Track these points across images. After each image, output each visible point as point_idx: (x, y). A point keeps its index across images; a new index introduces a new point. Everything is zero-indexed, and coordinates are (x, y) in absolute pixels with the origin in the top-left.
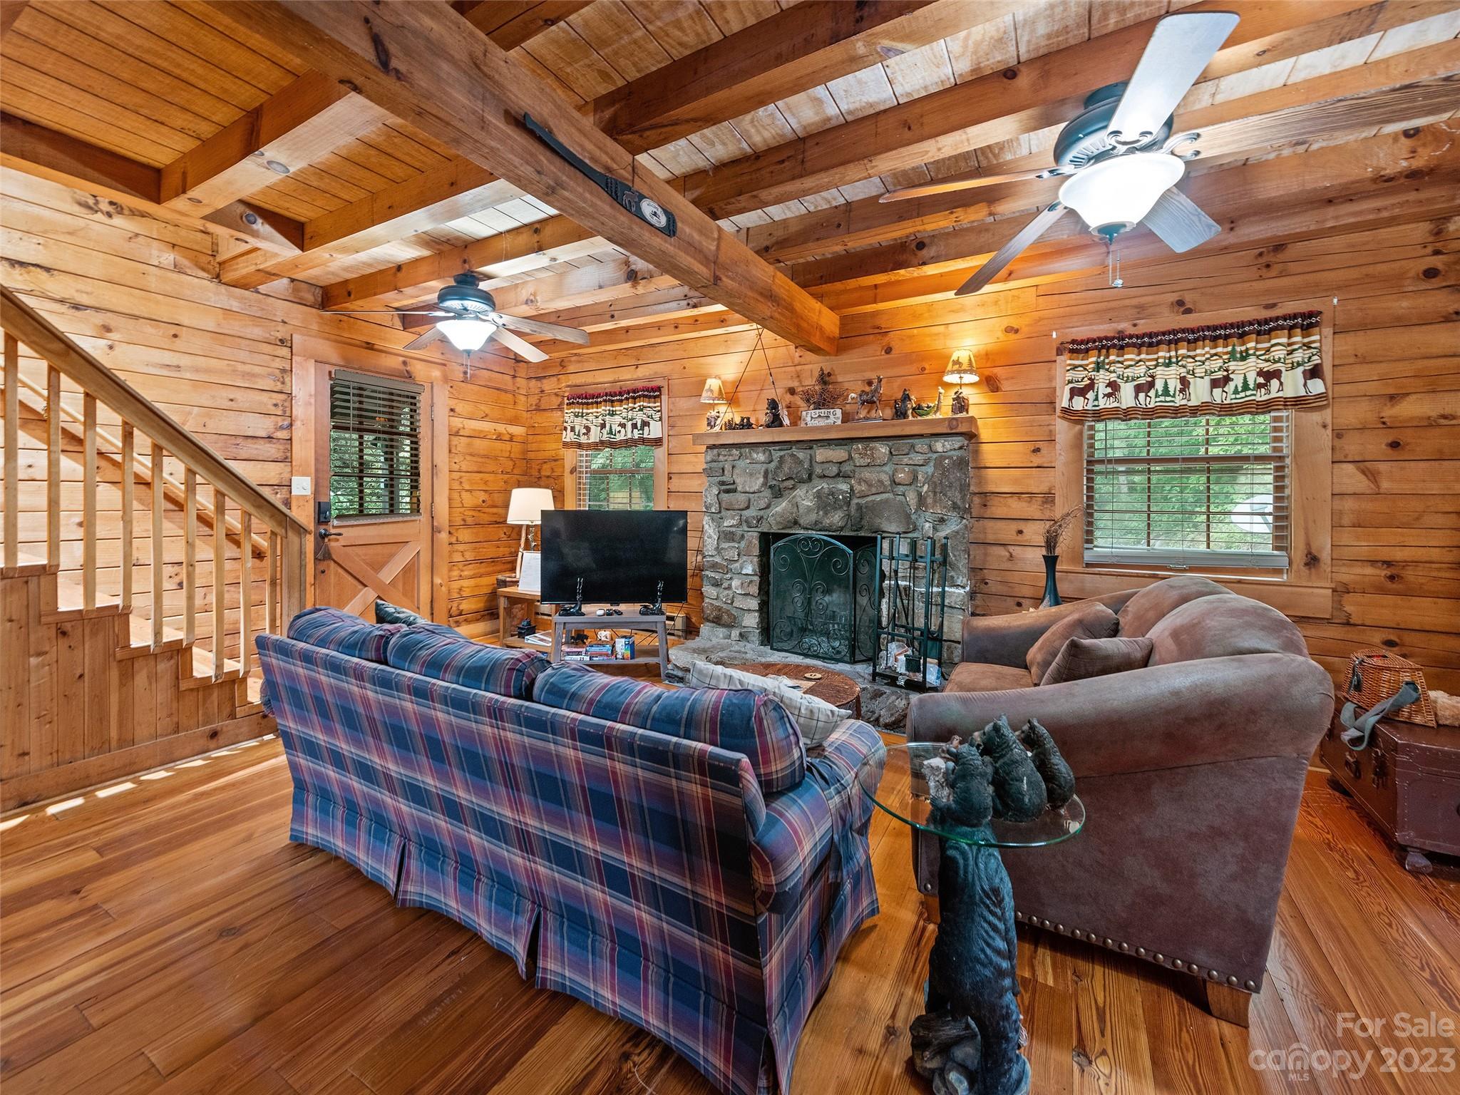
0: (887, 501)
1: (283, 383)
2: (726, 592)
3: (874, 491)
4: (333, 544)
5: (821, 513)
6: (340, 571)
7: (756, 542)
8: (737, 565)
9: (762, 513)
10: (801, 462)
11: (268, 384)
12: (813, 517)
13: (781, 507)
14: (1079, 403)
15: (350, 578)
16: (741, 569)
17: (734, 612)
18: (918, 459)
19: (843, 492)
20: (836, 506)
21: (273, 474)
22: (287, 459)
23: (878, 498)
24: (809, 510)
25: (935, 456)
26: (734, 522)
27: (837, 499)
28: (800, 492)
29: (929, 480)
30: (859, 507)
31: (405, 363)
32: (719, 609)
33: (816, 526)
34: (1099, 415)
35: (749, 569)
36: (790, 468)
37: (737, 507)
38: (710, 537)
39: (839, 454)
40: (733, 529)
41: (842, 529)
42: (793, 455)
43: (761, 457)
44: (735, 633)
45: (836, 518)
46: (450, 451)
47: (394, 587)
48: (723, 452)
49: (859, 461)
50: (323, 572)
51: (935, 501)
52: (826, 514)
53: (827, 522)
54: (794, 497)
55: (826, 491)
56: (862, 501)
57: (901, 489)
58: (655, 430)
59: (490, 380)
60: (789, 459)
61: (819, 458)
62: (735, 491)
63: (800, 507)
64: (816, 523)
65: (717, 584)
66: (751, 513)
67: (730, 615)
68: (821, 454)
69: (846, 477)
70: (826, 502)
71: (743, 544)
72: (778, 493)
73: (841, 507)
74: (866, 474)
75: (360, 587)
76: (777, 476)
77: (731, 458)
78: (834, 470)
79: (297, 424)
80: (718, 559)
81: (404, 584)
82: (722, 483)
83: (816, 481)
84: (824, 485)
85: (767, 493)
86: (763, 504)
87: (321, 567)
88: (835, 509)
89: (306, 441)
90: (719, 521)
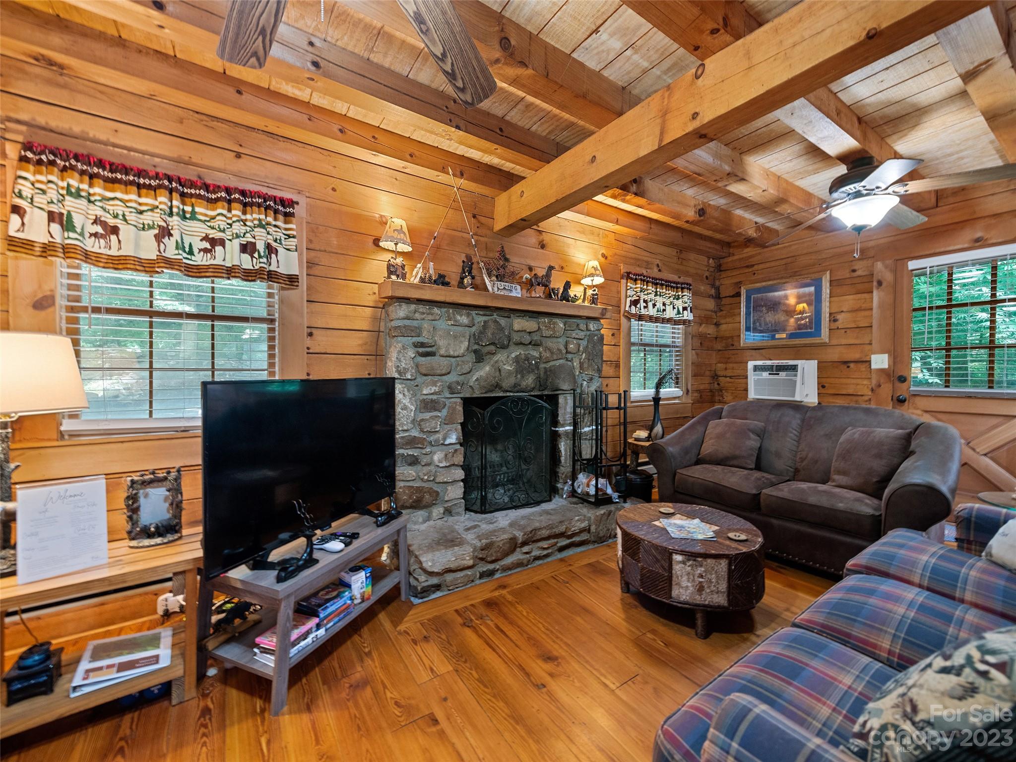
0: (560, 366)
2: (426, 469)
3: (555, 357)
5: (519, 376)
7: (460, 408)
8: (440, 436)
9: (462, 377)
10: (502, 329)
12: (512, 380)
13: (485, 370)
14: (633, 310)
16: (445, 439)
17: (436, 488)
18: (581, 334)
19: (535, 358)
20: (531, 369)
23: (557, 363)
24: (509, 374)
25: (588, 333)
26: (434, 389)
27: (531, 364)
28: (501, 356)
29: (585, 350)
30: (545, 370)
32: (419, 489)
33: (516, 387)
34: (640, 318)
35: (453, 439)
36: (493, 334)
37: (439, 372)
38: (405, 408)
39: (530, 324)
40: (434, 397)
41: (533, 389)
42: (496, 321)
43: (464, 320)
44: (437, 511)
45: (530, 380)
48: (422, 308)
49: (547, 333)
51: (589, 366)
52: (522, 377)
53: (524, 384)
54: (497, 362)
55: (523, 356)
56: (548, 365)
57: (569, 356)
60: (492, 325)
61: (516, 327)
62: (433, 354)
63: (502, 371)
64: (515, 385)
65: (414, 461)
66: (452, 378)
67: (431, 492)
68: (519, 323)
69: (537, 345)
70: (523, 366)
71: (444, 412)
72: (480, 358)
73: (533, 371)
74: (550, 343)
76: (482, 340)
77: (430, 317)
78: (528, 338)
80: (415, 433)
82: (422, 345)
83: (512, 347)
84: (521, 351)
85: (471, 357)
86: (466, 368)
88: (529, 372)
90: (414, 389)
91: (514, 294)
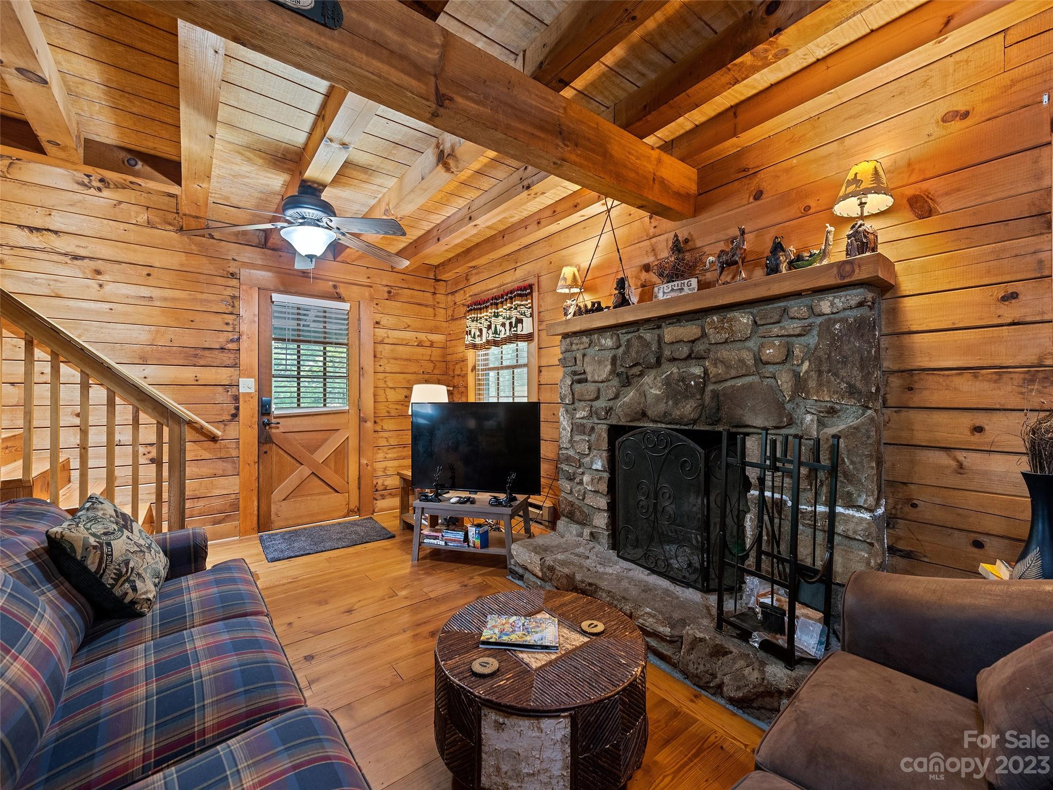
0: (751, 386)
1: (233, 307)
2: (579, 487)
3: (733, 373)
4: (274, 431)
5: (670, 403)
6: (281, 452)
7: (605, 435)
8: (588, 459)
9: (611, 403)
10: (648, 345)
11: (222, 308)
12: (662, 407)
13: (630, 396)
15: (289, 458)
16: (592, 463)
17: (585, 509)
18: (793, 327)
19: (695, 377)
20: (687, 394)
21: (225, 376)
22: (235, 365)
23: (739, 382)
24: (658, 399)
25: (819, 320)
26: (584, 414)
27: (688, 386)
28: (648, 379)
29: (810, 354)
30: (716, 395)
31: (335, 287)
32: (572, 504)
33: (664, 417)
35: (598, 465)
36: (637, 352)
37: (587, 397)
38: (564, 429)
39: (689, 331)
40: (585, 421)
41: (695, 422)
42: (640, 337)
43: (608, 342)
44: (587, 532)
45: (688, 409)
46: (375, 357)
47: (327, 466)
48: (576, 340)
49: (714, 337)
50: (266, 453)
51: (820, 384)
52: (676, 403)
53: (677, 413)
54: (642, 385)
55: (676, 376)
56: (720, 387)
57: (770, 369)
58: (527, 327)
59: (412, 297)
60: (635, 343)
61: (668, 338)
62: (586, 381)
63: (648, 396)
64: (665, 414)
65: (571, 478)
66: (601, 404)
67: (582, 512)
68: (670, 333)
69: (700, 358)
70: (676, 390)
71: (593, 437)
72: (627, 381)
73: (693, 396)
74: (724, 353)
75: (298, 465)
76: (625, 362)
77: (582, 347)
78: (684, 350)
79: (244, 337)
80: (571, 453)
81: (336, 463)
82: (575, 373)
83: (664, 365)
84: (673, 370)
85: (615, 382)
86: (611, 394)
87: (265, 448)
88: (687, 398)
89: (251, 350)
90: (572, 413)
91: (686, 291)
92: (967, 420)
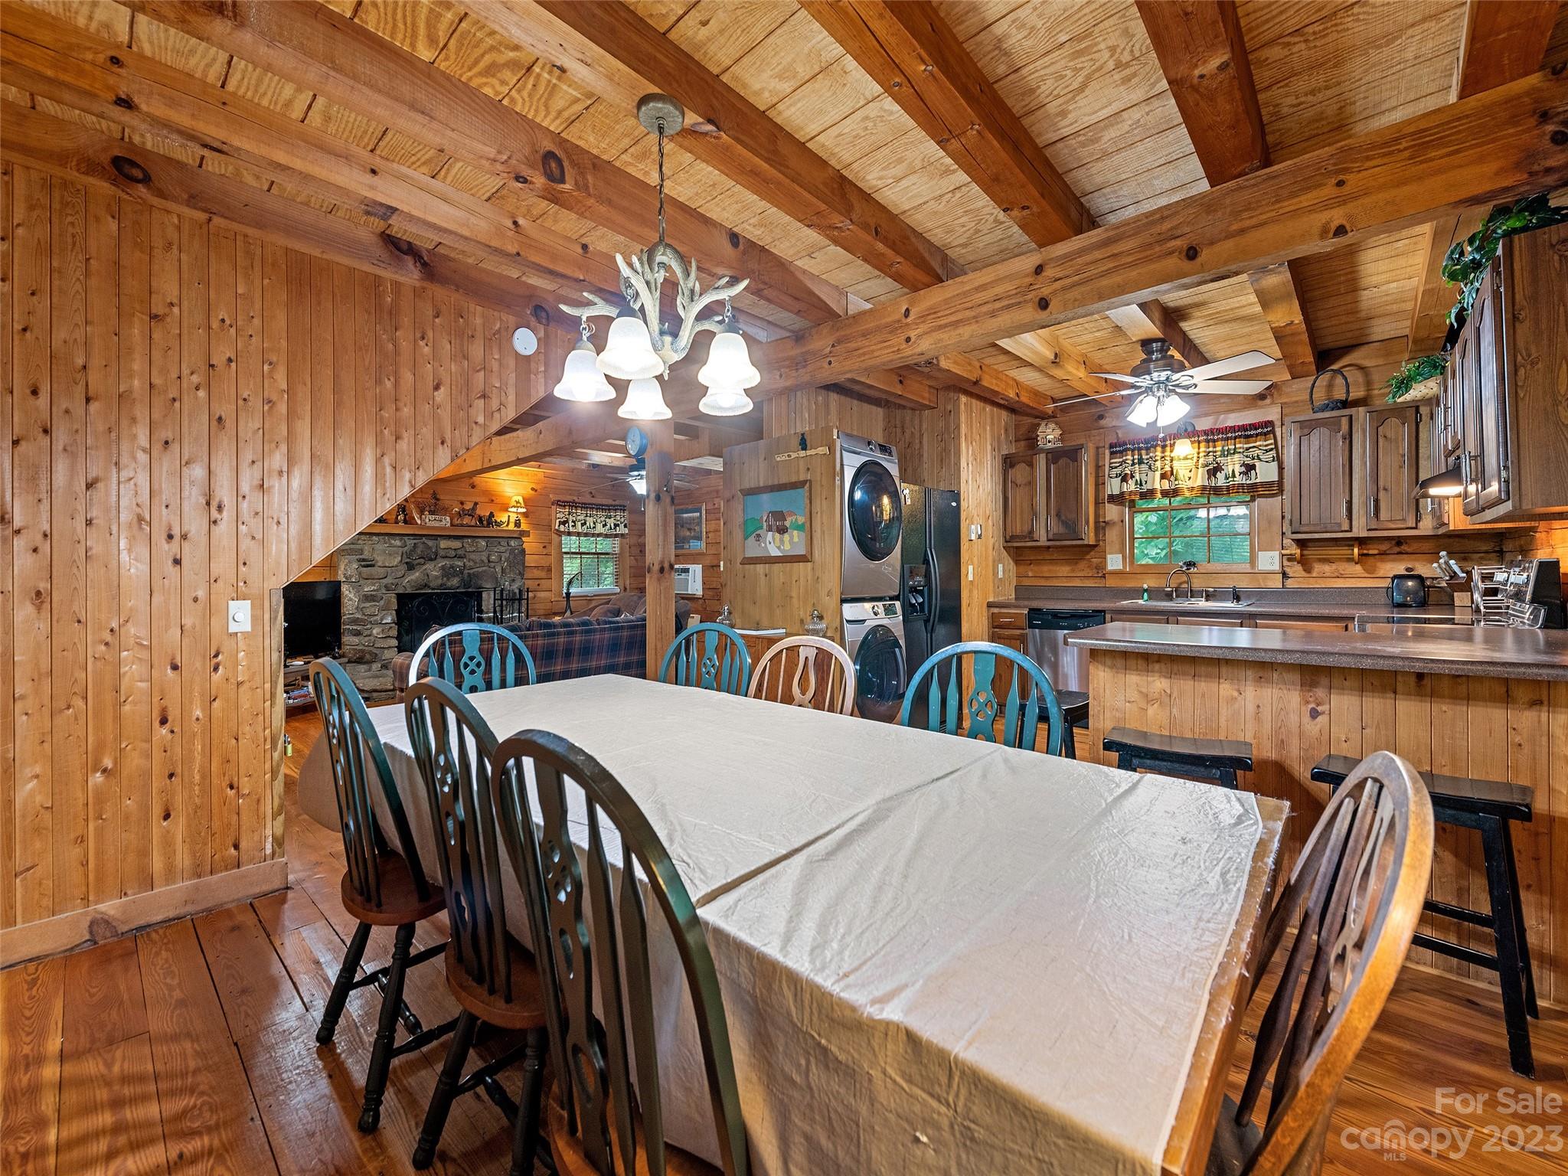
0: (485, 571)
2: (367, 639)
3: (478, 565)
5: (445, 579)
7: (394, 601)
8: (378, 618)
9: (398, 580)
10: (430, 548)
12: (440, 582)
13: (415, 575)
14: (562, 528)
16: (382, 620)
17: (375, 651)
18: (502, 549)
19: (458, 566)
20: (454, 574)
23: (480, 570)
24: (436, 577)
25: (510, 548)
26: (373, 588)
27: (456, 571)
28: (429, 566)
29: (507, 560)
30: (469, 574)
32: (362, 651)
33: (441, 587)
34: (569, 534)
35: (389, 620)
36: (422, 551)
37: (377, 577)
38: (351, 600)
39: (457, 544)
40: (374, 593)
41: (458, 588)
42: (423, 543)
43: (398, 543)
44: (376, 666)
45: (455, 582)
48: (364, 537)
49: (468, 549)
51: (511, 571)
52: (448, 579)
53: (449, 584)
54: (425, 570)
55: (449, 566)
56: (471, 571)
57: (492, 565)
60: (420, 546)
61: (442, 546)
62: (373, 566)
63: (430, 576)
64: (442, 585)
65: (358, 633)
66: (389, 581)
67: (370, 653)
68: (443, 544)
69: (460, 557)
70: (447, 572)
71: (382, 602)
72: (411, 567)
73: (458, 575)
74: (473, 556)
76: (412, 556)
77: (370, 542)
78: (453, 553)
80: (357, 616)
82: (364, 560)
83: (439, 560)
84: (447, 562)
85: (404, 567)
86: (400, 574)
88: (454, 576)
90: (357, 586)
91: (444, 523)
92: (537, 582)
